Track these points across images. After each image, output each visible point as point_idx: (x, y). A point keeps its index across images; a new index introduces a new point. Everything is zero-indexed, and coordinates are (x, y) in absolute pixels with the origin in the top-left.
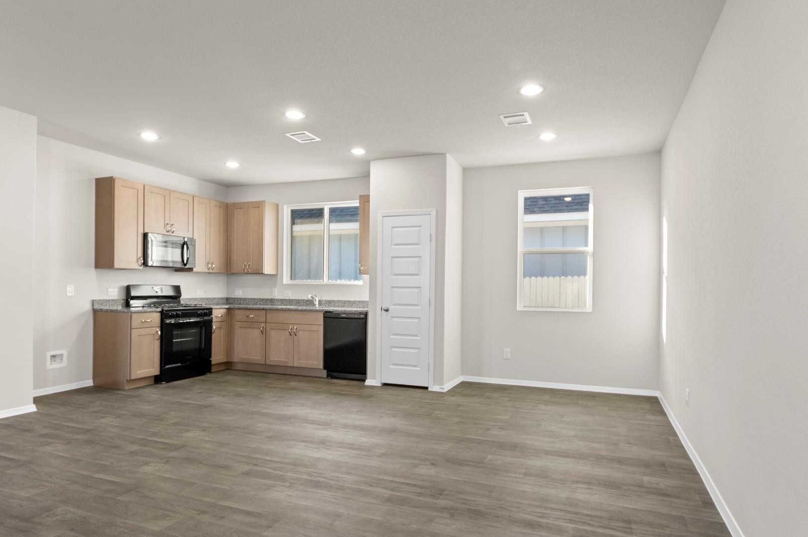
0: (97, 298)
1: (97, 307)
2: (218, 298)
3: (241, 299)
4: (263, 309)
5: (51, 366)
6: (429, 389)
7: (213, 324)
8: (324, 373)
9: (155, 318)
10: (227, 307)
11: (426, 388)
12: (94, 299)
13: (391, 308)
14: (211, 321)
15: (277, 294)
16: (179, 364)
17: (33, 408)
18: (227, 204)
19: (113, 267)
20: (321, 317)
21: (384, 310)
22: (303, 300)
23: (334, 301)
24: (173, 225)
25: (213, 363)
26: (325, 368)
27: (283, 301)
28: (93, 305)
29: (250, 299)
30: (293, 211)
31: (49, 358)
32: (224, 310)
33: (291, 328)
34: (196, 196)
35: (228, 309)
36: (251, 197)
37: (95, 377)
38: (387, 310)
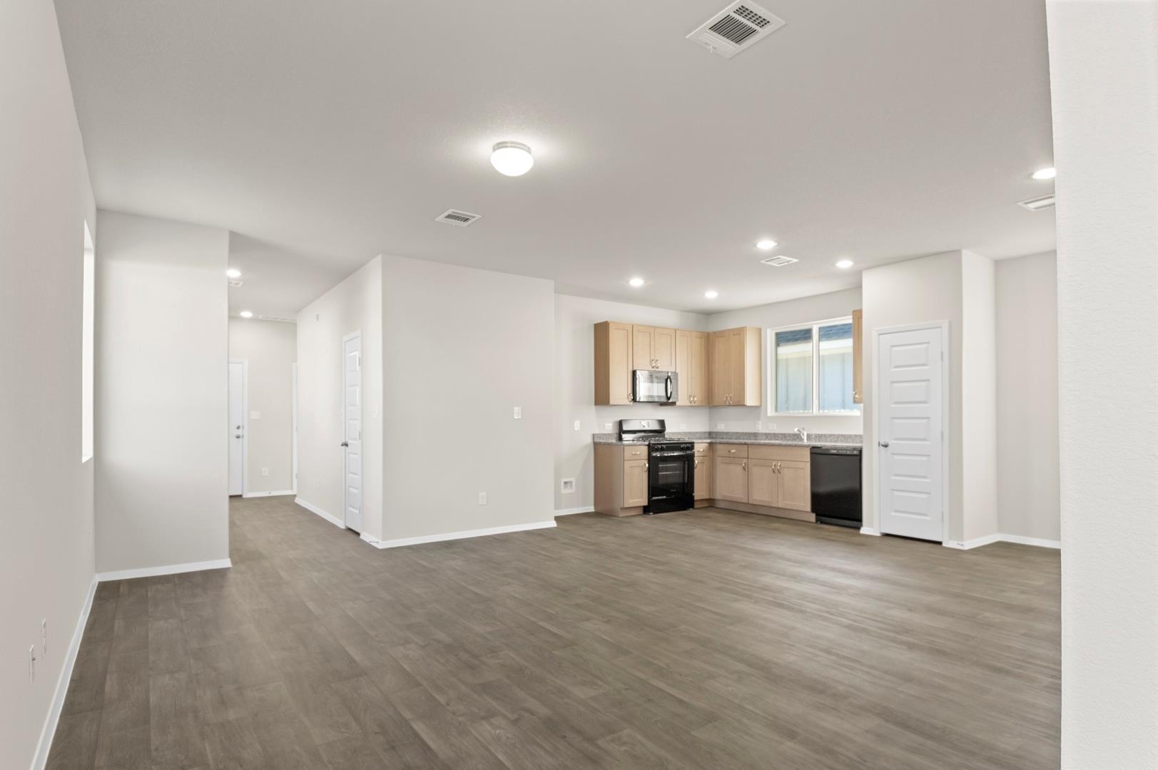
0: (597, 432)
1: (597, 440)
2: (701, 433)
3: (724, 433)
4: (745, 444)
5: (565, 491)
6: (944, 545)
7: (695, 458)
8: (812, 517)
9: (643, 451)
10: (709, 441)
11: (940, 543)
12: (594, 433)
13: (891, 442)
14: (692, 456)
15: (761, 428)
16: (665, 497)
17: (553, 524)
18: (708, 334)
19: (609, 403)
20: (807, 453)
21: (883, 446)
22: (789, 434)
23: (825, 435)
24: (657, 360)
25: (696, 498)
26: (813, 510)
27: (767, 435)
28: (594, 439)
29: (733, 433)
30: (777, 334)
31: (562, 484)
32: (707, 445)
33: (775, 465)
34: (678, 329)
35: (710, 443)
36: (732, 324)
37: (596, 504)
38: (886, 446)
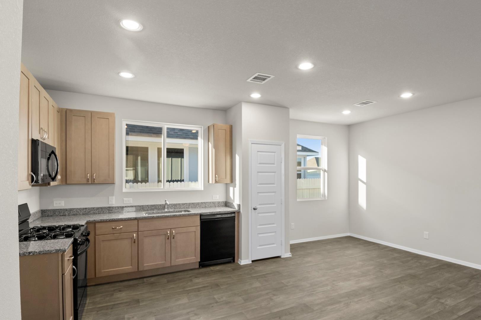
4: (135, 219)
6: (282, 257)
8: (199, 264)
11: (280, 257)
18: (60, 109)
20: (198, 220)
21: (254, 209)
24: (44, 129)
33: (170, 233)
